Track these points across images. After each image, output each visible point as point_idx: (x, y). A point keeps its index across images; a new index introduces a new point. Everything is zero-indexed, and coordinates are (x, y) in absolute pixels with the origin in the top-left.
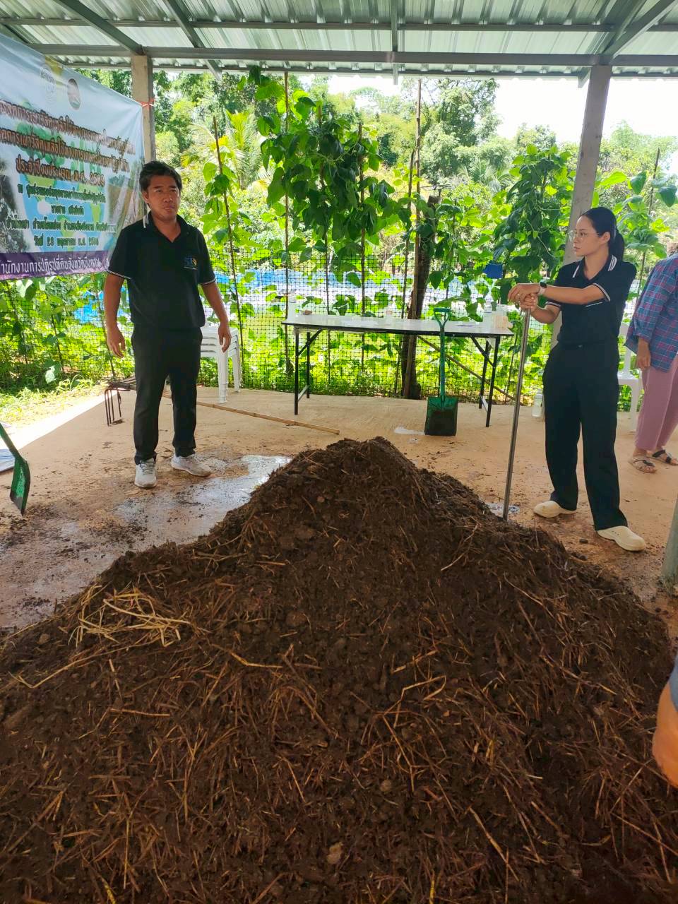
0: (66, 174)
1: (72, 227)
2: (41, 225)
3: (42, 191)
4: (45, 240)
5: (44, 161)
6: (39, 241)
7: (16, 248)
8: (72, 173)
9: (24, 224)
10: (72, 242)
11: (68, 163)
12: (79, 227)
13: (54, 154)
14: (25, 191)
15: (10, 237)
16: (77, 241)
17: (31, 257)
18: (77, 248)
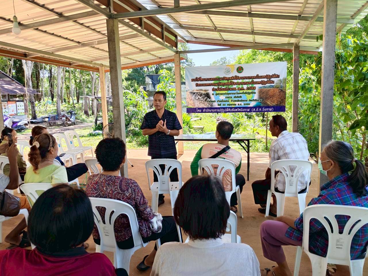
0: (234, 89)
1: (235, 101)
2: (220, 101)
3: (222, 94)
4: (222, 105)
5: (224, 87)
6: (219, 105)
7: (210, 106)
8: (237, 88)
9: (214, 101)
10: (235, 105)
11: (234, 86)
12: (238, 101)
13: (228, 85)
14: (215, 94)
15: (208, 104)
16: (237, 105)
17: (216, 108)
18: (237, 106)
